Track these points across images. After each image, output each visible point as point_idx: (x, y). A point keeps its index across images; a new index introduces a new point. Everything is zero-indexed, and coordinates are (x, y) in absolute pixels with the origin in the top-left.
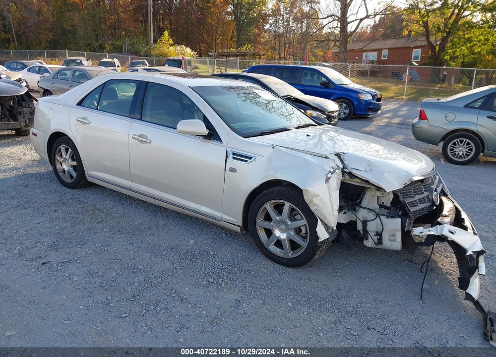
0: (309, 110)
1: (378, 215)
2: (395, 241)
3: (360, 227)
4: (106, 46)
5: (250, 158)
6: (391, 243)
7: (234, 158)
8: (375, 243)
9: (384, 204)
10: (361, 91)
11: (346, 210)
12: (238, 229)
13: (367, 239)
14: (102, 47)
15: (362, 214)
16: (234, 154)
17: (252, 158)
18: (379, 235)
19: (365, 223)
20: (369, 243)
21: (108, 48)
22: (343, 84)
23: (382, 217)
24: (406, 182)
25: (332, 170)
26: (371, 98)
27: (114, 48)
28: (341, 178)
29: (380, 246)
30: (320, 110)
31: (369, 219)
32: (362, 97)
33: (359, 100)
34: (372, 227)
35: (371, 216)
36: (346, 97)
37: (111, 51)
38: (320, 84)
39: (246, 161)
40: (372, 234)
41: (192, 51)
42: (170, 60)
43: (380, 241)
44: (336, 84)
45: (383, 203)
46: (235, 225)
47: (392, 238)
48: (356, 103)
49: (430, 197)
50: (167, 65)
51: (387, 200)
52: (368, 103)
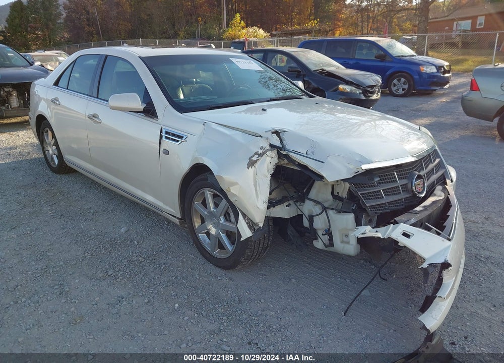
0: (342, 84)
1: (325, 209)
2: (348, 243)
3: (306, 223)
4: (180, 33)
5: (181, 137)
6: (342, 245)
7: (167, 138)
8: (324, 244)
9: (340, 195)
10: (423, 63)
11: (291, 202)
12: (177, 221)
13: (316, 239)
14: (177, 34)
15: (308, 208)
16: (167, 133)
17: (183, 137)
18: (329, 233)
19: (311, 219)
20: (319, 244)
21: (182, 34)
22: (403, 56)
23: (331, 212)
24: (358, 170)
25: (260, 152)
26: (435, 70)
27: (188, 34)
28: (276, 160)
29: (331, 249)
30: (355, 84)
31: (315, 214)
32: (423, 70)
33: (420, 74)
34: (319, 224)
35: (317, 209)
36: (404, 70)
37: (185, 38)
38: (375, 57)
39: (178, 141)
40: (320, 233)
41: (265, 32)
42: (235, 42)
43: (331, 242)
44: (394, 56)
45: (338, 193)
46: (175, 217)
47: (345, 239)
48: (416, 77)
49: (409, 185)
50: (232, 48)
51: (342, 189)
52: (431, 76)
